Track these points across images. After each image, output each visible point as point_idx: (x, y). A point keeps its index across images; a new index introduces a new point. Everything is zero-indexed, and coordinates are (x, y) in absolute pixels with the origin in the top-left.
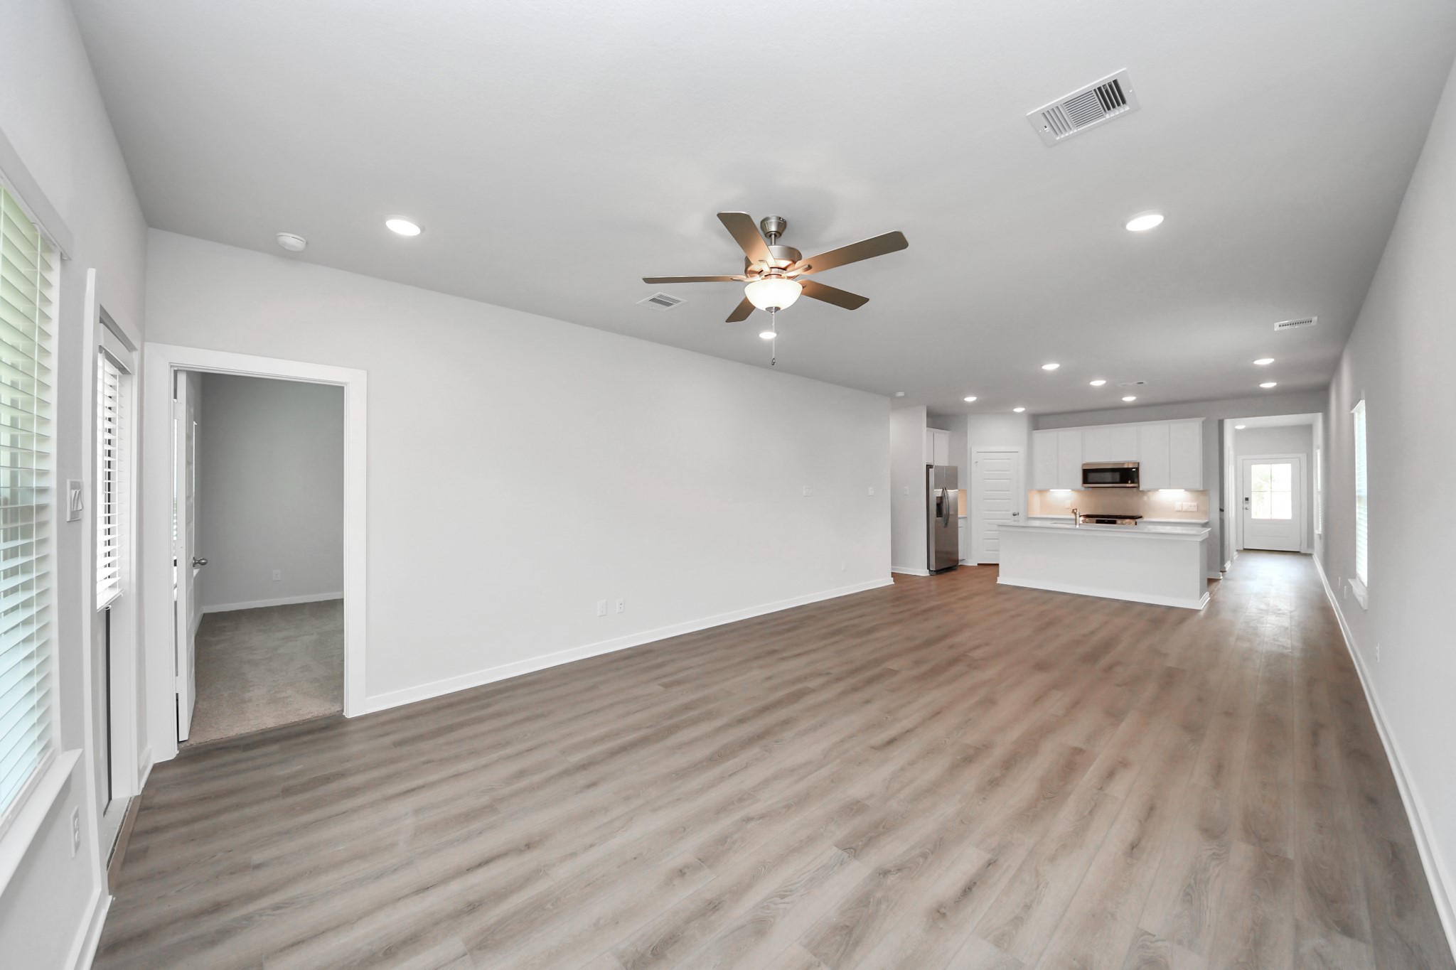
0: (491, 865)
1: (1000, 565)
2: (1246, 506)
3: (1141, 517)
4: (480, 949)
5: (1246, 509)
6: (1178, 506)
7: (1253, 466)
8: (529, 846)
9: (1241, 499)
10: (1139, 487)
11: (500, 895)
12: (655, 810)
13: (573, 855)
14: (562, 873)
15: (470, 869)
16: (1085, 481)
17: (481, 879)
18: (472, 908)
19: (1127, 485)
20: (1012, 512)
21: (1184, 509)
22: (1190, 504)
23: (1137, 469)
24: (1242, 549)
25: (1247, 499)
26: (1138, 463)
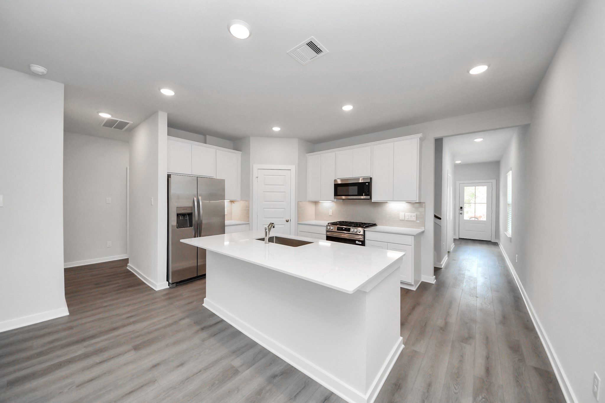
2: (461, 212)
3: (374, 225)
5: (461, 214)
6: (402, 216)
7: (465, 188)
9: (458, 208)
10: (371, 198)
16: (336, 194)
19: (362, 197)
20: (285, 220)
21: (407, 218)
22: (410, 214)
23: (370, 183)
24: (458, 238)
25: (461, 208)
26: (371, 179)
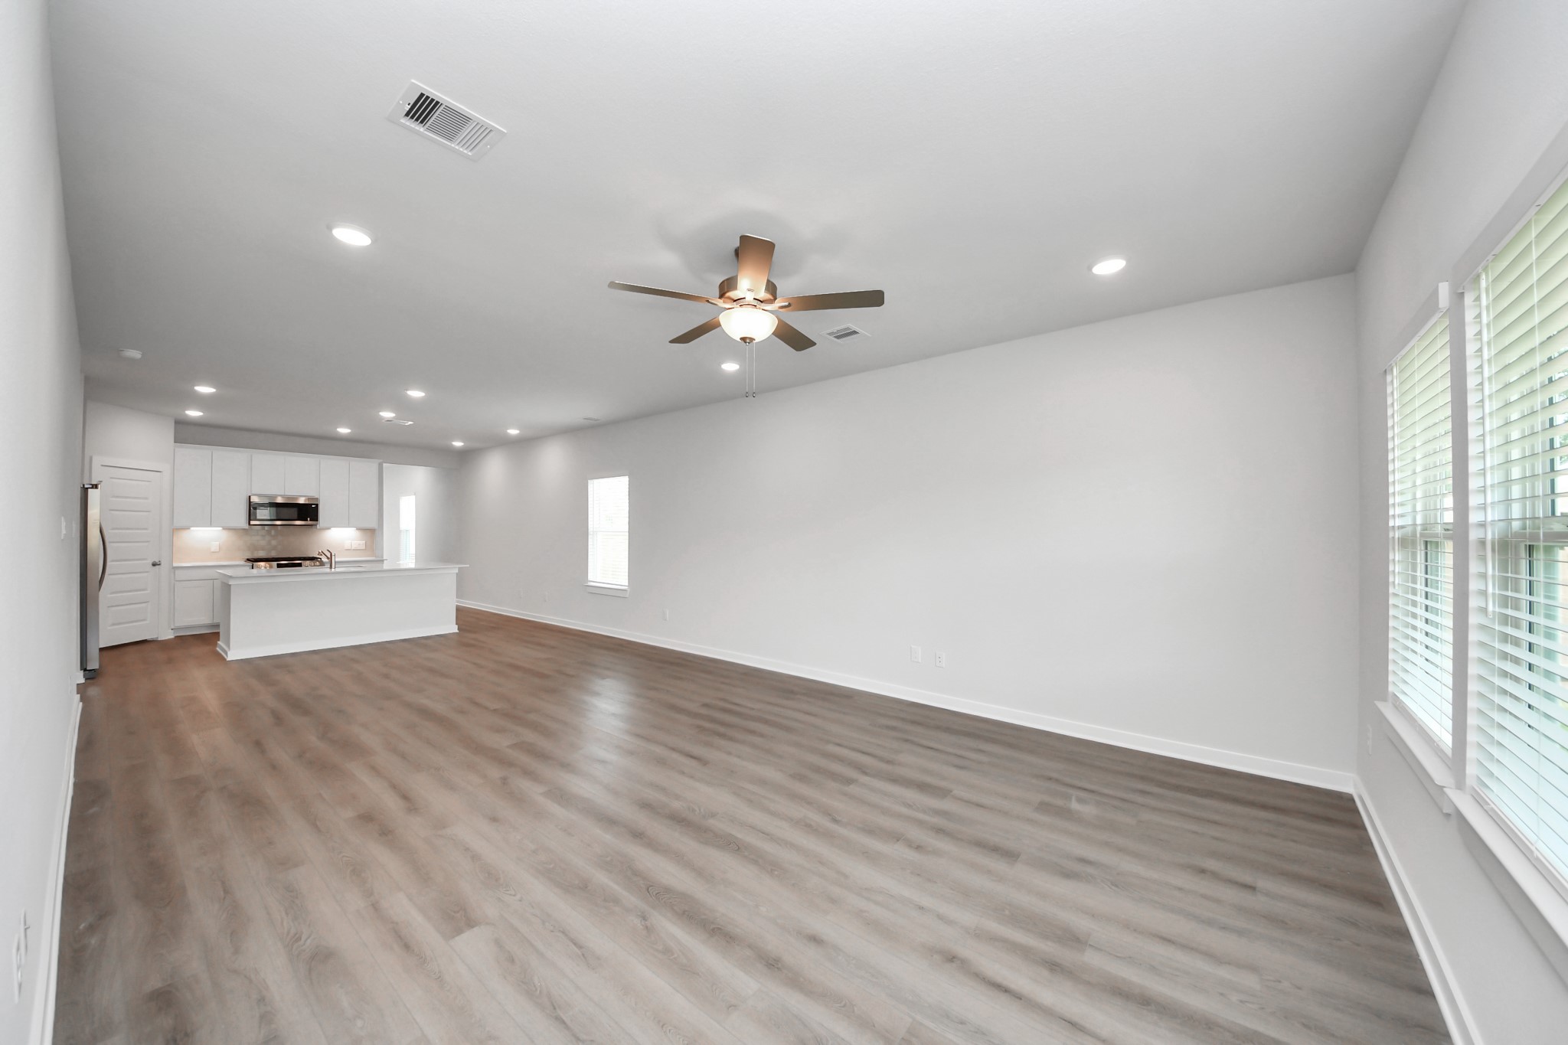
0: (999, 979)
1: (221, 634)
4: (1078, 939)
6: (348, 544)
8: (951, 958)
10: (319, 525)
11: (1025, 953)
12: (846, 877)
13: (940, 917)
14: (968, 918)
15: (1017, 998)
16: (250, 517)
17: (1021, 979)
18: (1054, 966)
19: (306, 523)
20: (150, 562)
21: (354, 547)
22: (358, 542)
23: (317, 505)
26: (317, 499)
